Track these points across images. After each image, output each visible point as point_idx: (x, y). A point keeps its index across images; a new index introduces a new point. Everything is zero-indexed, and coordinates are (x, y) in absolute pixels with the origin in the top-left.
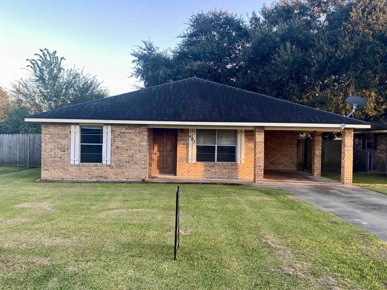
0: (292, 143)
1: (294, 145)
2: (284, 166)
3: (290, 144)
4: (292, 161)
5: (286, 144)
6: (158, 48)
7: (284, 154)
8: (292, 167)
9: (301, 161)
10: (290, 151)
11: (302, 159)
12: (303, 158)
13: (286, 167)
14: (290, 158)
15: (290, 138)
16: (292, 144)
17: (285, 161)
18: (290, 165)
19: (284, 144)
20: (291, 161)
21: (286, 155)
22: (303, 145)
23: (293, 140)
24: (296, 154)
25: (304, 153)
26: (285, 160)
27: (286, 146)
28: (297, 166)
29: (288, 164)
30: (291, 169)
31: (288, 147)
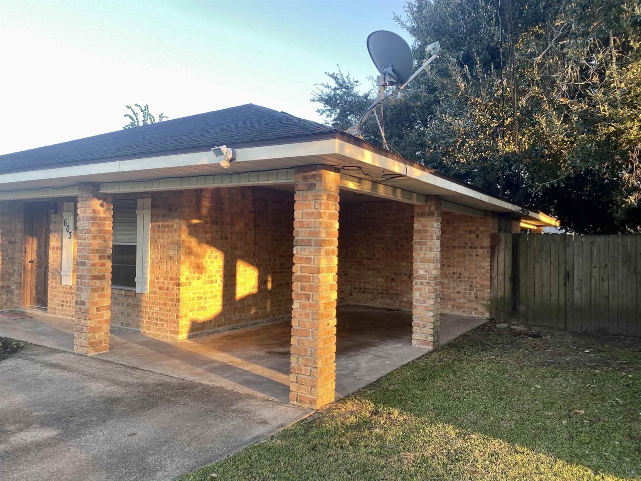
0: (476, 244)
1: (480, 251)
2: (453, 307)
3: (471, 247)
4: (476, 294)
5: (459, 247)
6: (357, 82)
7: (453, 274)
8: (476, 309)
9: (500, 294)
10: (470, 267)
11: (504, 288)
12: (508, 286)
13: (459, 308)
14: (471, 286)
15: (470, 232)
16: (475, 248)
17: (458, 293)
18: (469, 305)
19: (454, 247)
20: (473, 293)
21: (459, 277)
22: (507, 250)
23: (477, 236)
24: (489, 275)
25: (509, 271)
26: (458, 289)
27: (460, 251)
28: (490, 309)
29: (464, 303)
30: (474, 315)
31: (465, 255)
